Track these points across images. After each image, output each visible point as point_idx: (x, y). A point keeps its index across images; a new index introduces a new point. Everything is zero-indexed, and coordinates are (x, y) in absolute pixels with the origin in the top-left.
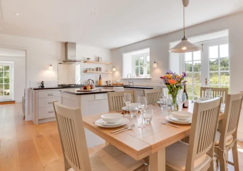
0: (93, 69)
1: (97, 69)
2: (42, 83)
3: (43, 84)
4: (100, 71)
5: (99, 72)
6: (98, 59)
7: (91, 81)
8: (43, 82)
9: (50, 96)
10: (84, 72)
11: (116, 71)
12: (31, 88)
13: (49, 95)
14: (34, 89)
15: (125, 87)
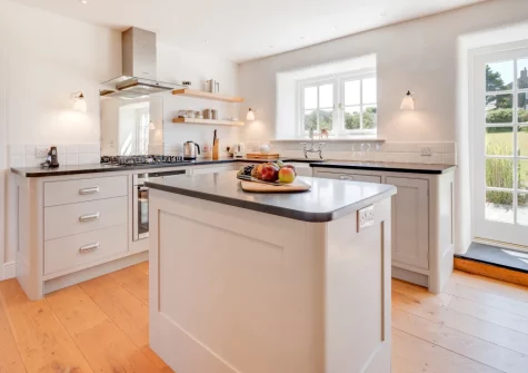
0: (197, 114)
1: (206, 114)
2: (52, 152)
3: (54, 157)
4: (213, 118)
5: (210, 121)
6: (210, 86)
7: (192, 145)
8: (53, 148)
9: (83, 198)
10: (174, 121)
11: (256, 119)
12: (13, 171)
13: (81, 193)
14: (28, 175)
15: (313, 164)
